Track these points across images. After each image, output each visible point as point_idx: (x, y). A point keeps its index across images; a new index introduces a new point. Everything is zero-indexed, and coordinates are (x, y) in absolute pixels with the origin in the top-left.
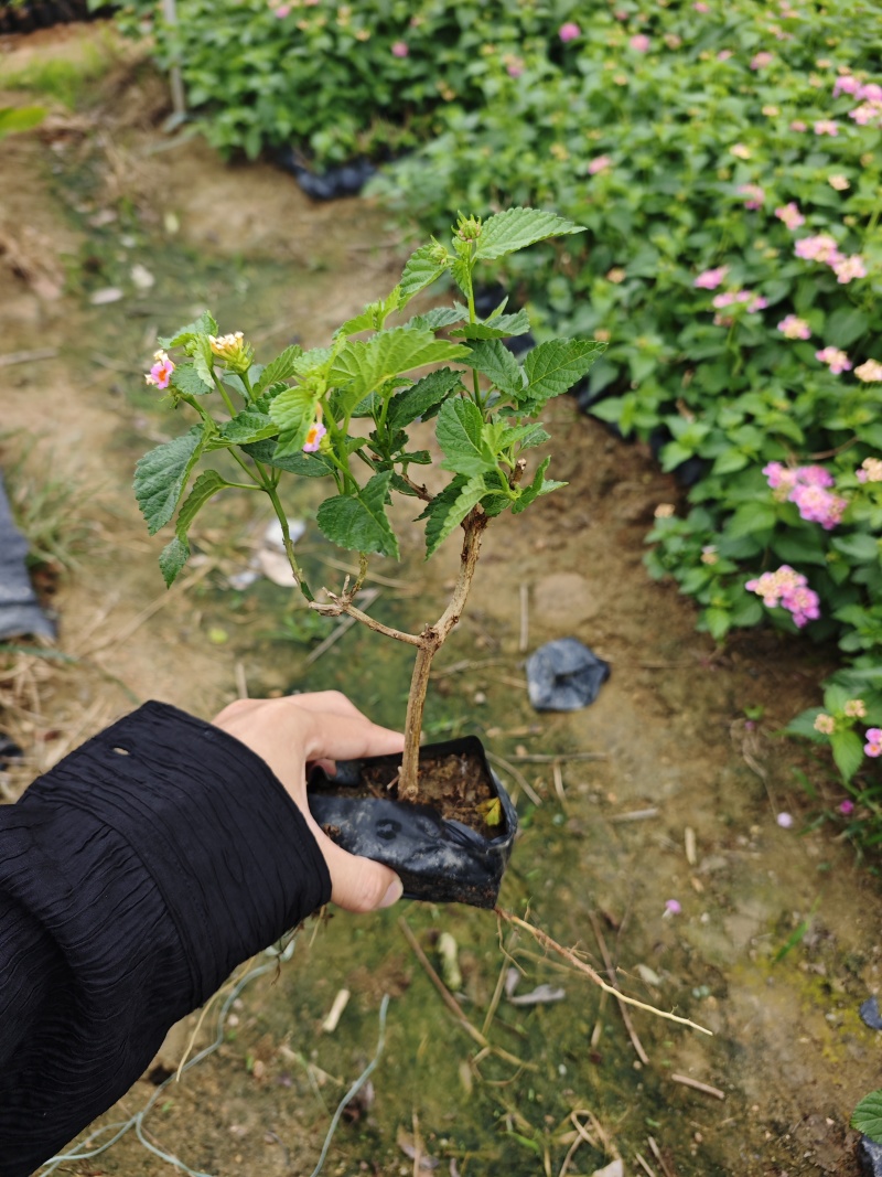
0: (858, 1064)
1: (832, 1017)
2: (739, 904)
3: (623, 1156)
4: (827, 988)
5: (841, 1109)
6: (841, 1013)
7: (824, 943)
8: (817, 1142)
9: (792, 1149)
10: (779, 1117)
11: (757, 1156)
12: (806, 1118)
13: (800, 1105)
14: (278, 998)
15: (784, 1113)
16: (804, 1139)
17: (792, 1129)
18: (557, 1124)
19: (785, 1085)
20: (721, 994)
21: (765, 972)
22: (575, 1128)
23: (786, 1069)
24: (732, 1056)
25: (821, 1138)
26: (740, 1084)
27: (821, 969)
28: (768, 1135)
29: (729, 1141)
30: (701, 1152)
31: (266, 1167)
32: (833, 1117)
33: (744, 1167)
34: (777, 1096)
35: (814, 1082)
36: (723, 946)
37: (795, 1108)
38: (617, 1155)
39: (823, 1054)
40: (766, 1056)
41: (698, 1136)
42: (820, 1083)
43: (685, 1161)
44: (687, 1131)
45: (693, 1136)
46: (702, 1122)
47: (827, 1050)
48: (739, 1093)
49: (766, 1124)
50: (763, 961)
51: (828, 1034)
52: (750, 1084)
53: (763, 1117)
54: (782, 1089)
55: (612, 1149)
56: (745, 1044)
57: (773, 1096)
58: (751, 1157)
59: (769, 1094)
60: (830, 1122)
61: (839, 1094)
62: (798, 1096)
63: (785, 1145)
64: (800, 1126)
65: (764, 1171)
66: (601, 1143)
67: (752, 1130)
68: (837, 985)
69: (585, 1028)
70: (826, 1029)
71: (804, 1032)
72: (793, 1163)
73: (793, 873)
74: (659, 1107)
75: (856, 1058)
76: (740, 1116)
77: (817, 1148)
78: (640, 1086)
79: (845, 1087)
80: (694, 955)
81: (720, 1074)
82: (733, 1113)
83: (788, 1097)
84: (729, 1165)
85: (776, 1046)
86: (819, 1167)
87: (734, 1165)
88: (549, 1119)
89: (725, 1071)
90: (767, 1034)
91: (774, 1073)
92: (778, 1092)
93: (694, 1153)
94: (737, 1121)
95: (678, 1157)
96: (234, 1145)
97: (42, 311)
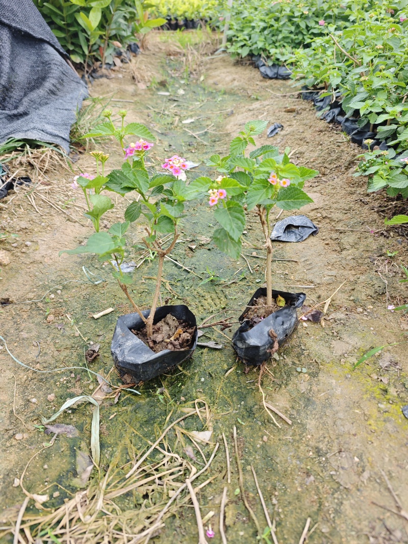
0: (390, 436)
1: (382, 406)
2: (345, 336)
3: (214, 430)
4: (386, 391)
5: (367, 455)
6: (389, 405)
7: (392, 368)
8: (343, 468)
9: (324, 467)
10: (322, 446)
11: (298, 462)
12: (340, 452)
13: (339, 444)
14: (79, 298)
15: (327, 445)
16: (334, 464)
17: (328, 456)
18: (185, 402)
19: (334, 431)
20: (314, 375)
21: (347, 371)
22: (195, 408)
23: (339, 422)
24: (306, 406)
25: (346, 466)
26: (304, 422)
27: (385, 381)
28: (311, 453)
29: (284, 448)
30: (263, 447)
31: (26, 353)
32: (360, 457)
33: (287, 465)
34: (326, 435)
35: (355, 435)
36: (326, 352)
37: (336, 444)
38: (211, 429)
39: (368, 423)
40: (328, 412)
41: (265, 438)
42: (358, 436)
43: (251, 447)
44: (260, 434)
45: (262, 437)
46: (271, 432)
47: (371, 422)
48: (303, 426)
49: (312, 448)
50: (348, 365)
51: (375, 414)
52: (311, 424)
53: (312, 443)
54: (331, 432)
55: (210, 424)
56: (318, 402)
57: (323, 434)
58: (294, 461)
59: (321, 432)
60: (356, 459)
61: (369, 447)
62: (340, 439)
63: (320, 463)
64: (335, 454)
65: (299, 471)
66: (205, 420)
67: (302, 447)
68: (392, 391)
69: (226, 367)
70: (375, 410)
71: (359, 407)
72: (321, 474)
73: (386, 333)
74: (249, 416)
75: (390, 432)
76: (297, 438)
77: (341, 471)
78: (243, 403)
79: (375, 444)
80: (306, 353)
81: (295, 413)
82: (293, 435)
83: (333, 437)
84: (278, 461)
85: (337, 408)
86: (338, 483)
87: (281, 461)
88: (183, 399)
89: (298, 412)
90: (334, 401)
91: (330, 421)
92: (328, 433)
93: (258, 446)
94: (294, 440)
95: (247, 445)
96: (18, 339)
97: (135, 91)
